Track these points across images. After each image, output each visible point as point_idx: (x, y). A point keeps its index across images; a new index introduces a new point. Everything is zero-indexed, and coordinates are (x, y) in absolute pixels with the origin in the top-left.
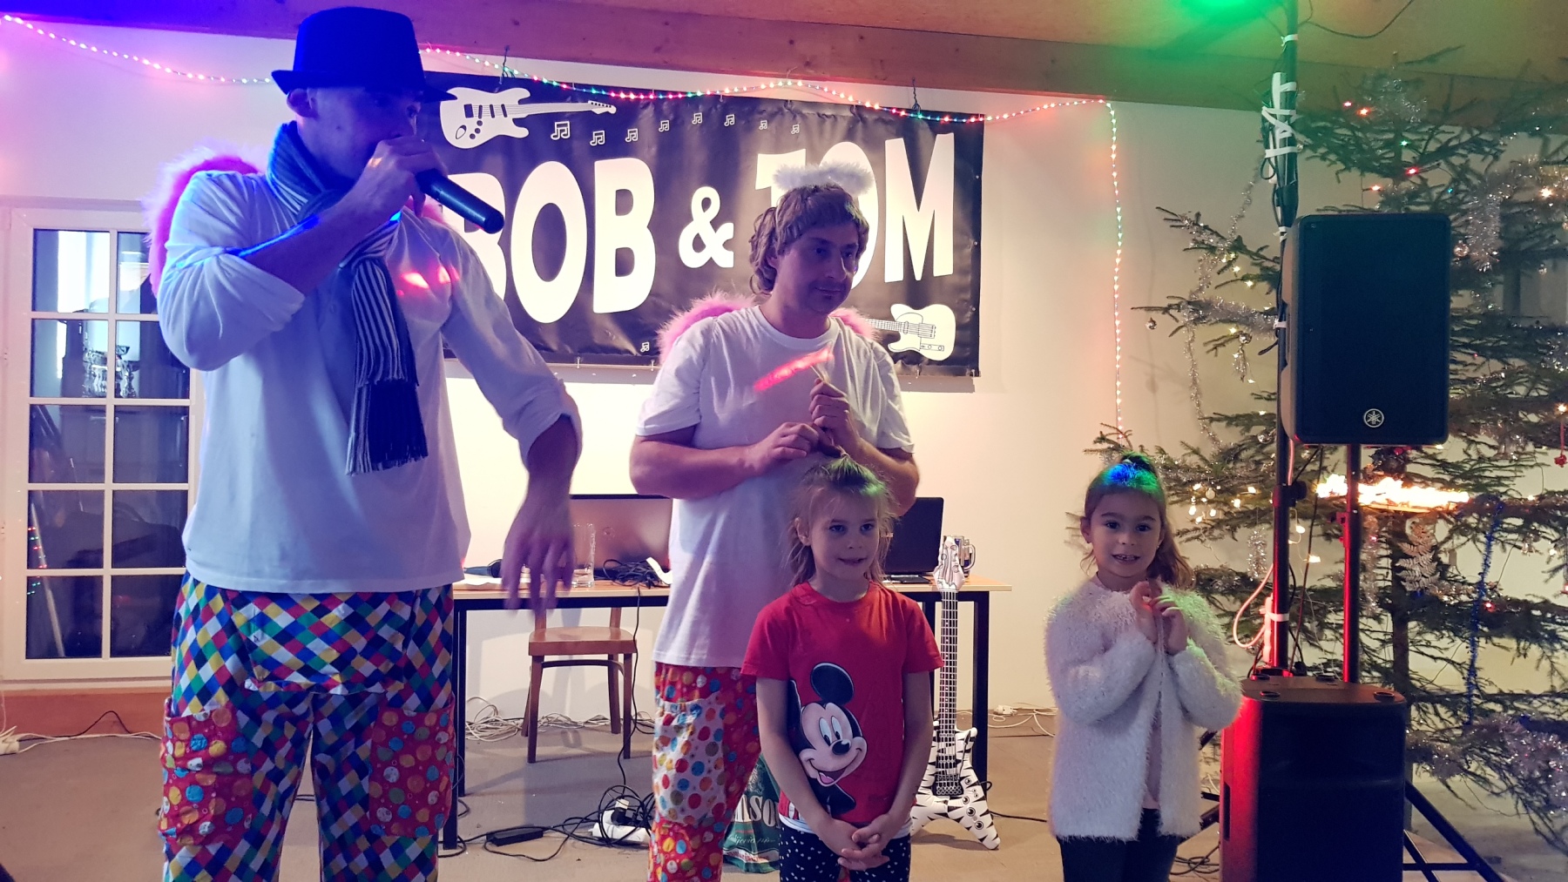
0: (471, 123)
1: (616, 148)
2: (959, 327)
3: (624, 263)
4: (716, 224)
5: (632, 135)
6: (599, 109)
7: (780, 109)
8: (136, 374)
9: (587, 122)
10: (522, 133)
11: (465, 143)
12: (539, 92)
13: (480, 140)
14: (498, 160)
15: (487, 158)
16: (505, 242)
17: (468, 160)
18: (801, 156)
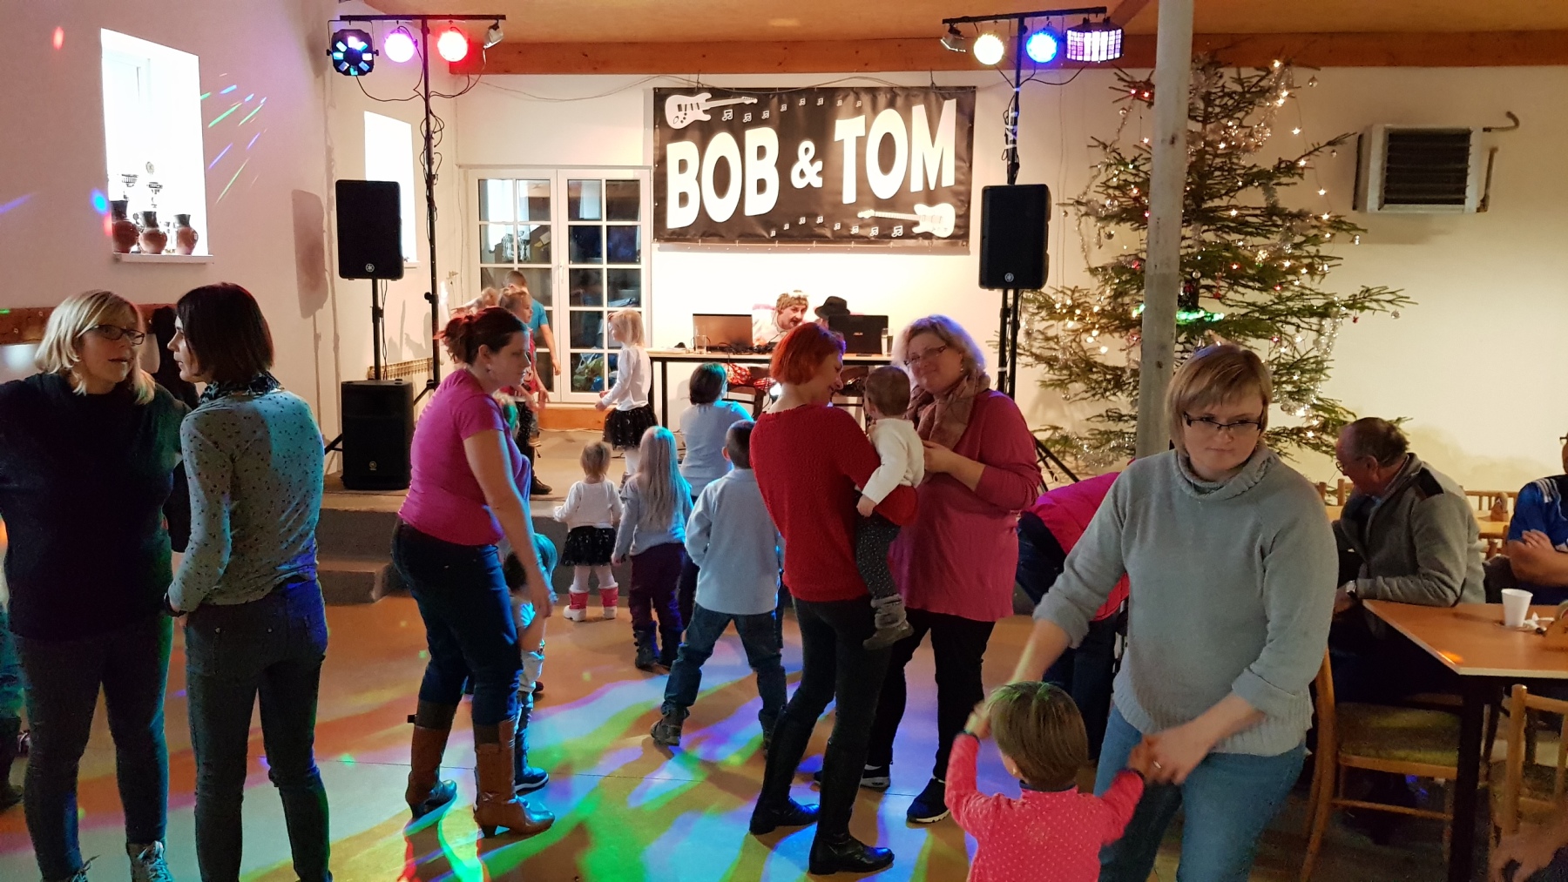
0: (681, 114)
1: (757, 122)
2: (958, 216)
3: (761, 186)
4: (812, 161)
5: (766, 115)
6: (748, 101)
7: (846, 91)
8: (528, 247)
9: (740, 109)
10: (707, 118)
11: (678, 126)
12: (717, 93)
13: (686, 123)
14: (697, 134)
15: (689, 133)
16: (699, 178)
17: (679, 135)
18: (861, 119)
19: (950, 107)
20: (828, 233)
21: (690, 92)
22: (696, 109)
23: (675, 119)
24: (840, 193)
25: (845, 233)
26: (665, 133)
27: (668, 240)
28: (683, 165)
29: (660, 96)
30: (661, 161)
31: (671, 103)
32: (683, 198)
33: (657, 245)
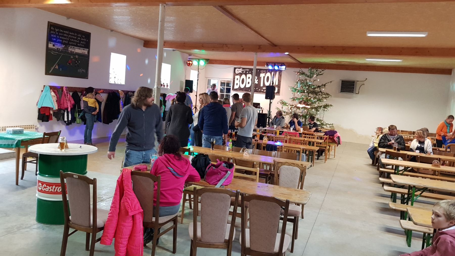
0: (238, 71)
1: (249, 73)
2: (278, 90)
3: (249, 83)
4: (256, 80)
5: (250, 72)
6: (248, 70)
7: (262, 69)
9: (246, 71)
10: (241, 72)
11: (237, 73)
12: (243, 69)
13: (238, 73)
14: (240, 75)
15: (239, 74)
16: (239, 81)
17: (237, 75)
18: (264, 74)
19: (278, 73)
20: (258, 91)
21: (239, 68)
22: (240, 71)
23: (237, 72)
24: (260, 85)
25: (261, 91)
26: (235, 74)
27: (234, 90)
28: (237, 79)
29: (235, 69)
30: (234, 78)
31: (236, 70)
32: (237, 84)
33: (233, 91)
